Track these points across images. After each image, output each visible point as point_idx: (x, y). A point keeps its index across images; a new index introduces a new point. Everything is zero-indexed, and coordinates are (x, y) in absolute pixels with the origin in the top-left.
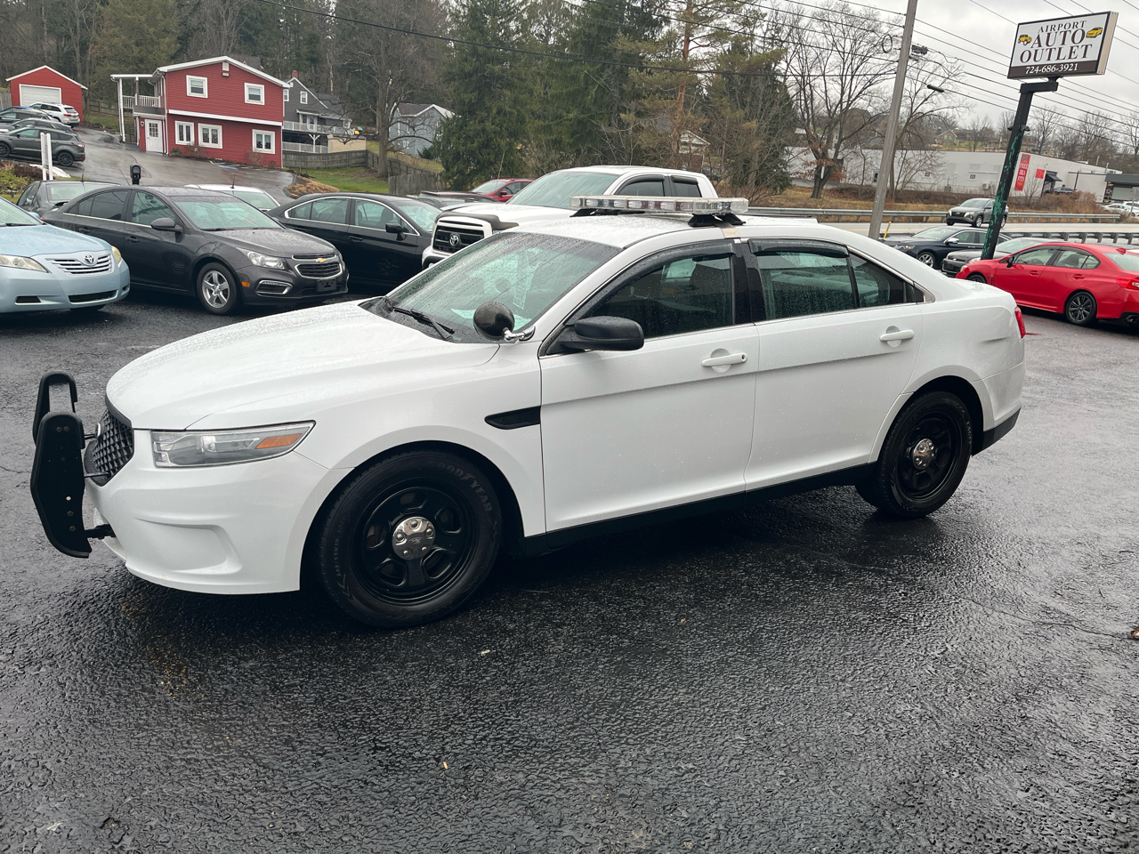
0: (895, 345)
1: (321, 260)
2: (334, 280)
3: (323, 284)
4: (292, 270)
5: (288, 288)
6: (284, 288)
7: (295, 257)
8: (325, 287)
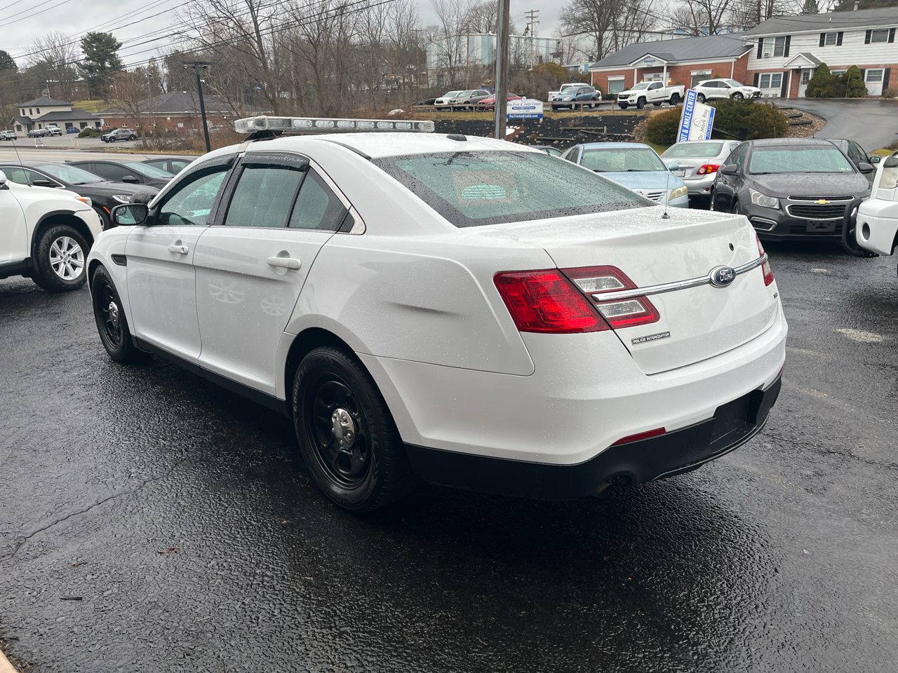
0: (282, 272)
1: (822, 202)
2: (832, 222)
3: (814, 225)
4: (782, 210)
5: (774, 226)
6: (770, 225)
7: (791, 198)
8: (817, 228)
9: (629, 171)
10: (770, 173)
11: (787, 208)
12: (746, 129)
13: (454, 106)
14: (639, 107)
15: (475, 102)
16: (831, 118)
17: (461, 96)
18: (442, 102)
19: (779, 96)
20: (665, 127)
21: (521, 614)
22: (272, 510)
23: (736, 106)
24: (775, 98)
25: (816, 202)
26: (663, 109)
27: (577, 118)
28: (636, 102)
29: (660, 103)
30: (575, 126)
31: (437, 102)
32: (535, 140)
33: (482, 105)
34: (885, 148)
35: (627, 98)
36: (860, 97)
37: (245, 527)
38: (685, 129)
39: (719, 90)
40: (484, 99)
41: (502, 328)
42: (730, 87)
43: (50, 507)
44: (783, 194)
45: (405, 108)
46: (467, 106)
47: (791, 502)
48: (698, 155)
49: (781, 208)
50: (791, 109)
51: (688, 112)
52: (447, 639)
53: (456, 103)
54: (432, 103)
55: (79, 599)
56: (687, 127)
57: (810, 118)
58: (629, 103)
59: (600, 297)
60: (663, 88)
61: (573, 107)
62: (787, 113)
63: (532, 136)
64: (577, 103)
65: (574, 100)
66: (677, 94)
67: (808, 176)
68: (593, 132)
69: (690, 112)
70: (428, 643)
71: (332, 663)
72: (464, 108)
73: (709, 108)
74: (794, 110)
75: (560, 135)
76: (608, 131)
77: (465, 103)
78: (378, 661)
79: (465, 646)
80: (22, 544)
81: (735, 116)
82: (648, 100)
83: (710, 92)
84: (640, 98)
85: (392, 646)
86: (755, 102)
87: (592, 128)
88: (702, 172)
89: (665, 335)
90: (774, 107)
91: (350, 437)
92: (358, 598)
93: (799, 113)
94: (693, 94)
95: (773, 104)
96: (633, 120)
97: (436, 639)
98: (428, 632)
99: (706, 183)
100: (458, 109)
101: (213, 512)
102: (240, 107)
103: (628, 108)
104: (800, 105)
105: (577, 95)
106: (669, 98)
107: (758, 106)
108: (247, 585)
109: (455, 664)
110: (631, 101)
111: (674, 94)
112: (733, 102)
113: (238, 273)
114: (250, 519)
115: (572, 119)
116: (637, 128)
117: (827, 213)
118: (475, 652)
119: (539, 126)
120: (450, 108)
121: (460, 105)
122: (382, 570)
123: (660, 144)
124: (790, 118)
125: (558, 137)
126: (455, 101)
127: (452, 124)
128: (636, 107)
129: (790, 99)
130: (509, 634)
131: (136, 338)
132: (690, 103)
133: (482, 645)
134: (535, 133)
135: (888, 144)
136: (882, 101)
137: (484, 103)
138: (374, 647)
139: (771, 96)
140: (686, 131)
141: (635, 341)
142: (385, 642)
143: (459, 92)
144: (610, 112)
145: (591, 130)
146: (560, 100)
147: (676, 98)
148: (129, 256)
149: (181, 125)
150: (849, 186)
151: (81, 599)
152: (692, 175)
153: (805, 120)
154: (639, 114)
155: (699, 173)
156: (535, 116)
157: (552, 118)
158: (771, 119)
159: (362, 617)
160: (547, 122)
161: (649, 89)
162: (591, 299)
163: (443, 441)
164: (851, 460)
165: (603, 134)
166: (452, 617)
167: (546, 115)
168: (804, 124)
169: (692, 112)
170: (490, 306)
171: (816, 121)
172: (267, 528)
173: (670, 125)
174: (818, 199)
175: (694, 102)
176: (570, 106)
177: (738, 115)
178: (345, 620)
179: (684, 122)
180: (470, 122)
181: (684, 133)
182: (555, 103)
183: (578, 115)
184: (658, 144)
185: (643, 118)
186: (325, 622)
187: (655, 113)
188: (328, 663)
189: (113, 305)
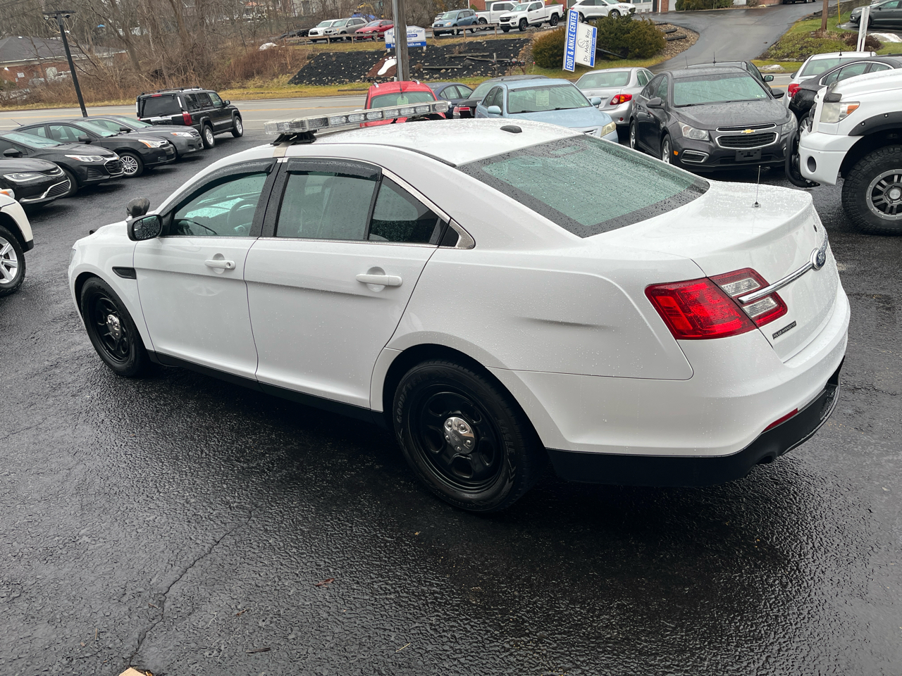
0: (377, 289)
1: (748, 131)
2: (758, 150)
3: (742, 154)
4: (713, 142)
5: (705, 158)
6: (702, 157)
7: (719, 129)
8: (745, 156)
9: (557, 109)
10: (693, 105)
11: (716, 139)
12: (628, 47)
13: (331, 37)
14: (521, 30)
15: (352, 31)
16: (703, 31)
17: (335, 26)
18: (316, 33)
19: (651, 10)
20: (550, 49)
21: (686, 591)
22: (398, 522)
23: (616, 25)
24: (647, 13)
25: (743, 132)
26: (546, 30)
27: (461, 44)
28: (517, 24)
29: (541, 24)
30: (460, 53)
31: (311, 34)
32: (422, 70)
33: (360, 35)
34: (757, 58)
35: (508, 20)
36: (727, 7)
37: (382, 545)
38: (571, 50)
39: (596, 8)
40: (361, 27)
41: (657, 337)
42: (606, 5)
43: (168, 555)
44: (711, 126)
45: (276, 40)
46: (344, 36)
47: (850, 442)
48: (607, 84)
49: (711, 139)
50: (666, 24)
51: (572, 33)
52: (637, 626)
53: (332, 33)
54: (305, 34)
55: (267, 650)
56: (572, 48)
57: (684, 32)
58: (512, 25)
59: (744, 299)
60: (543, 8)
61: (455, 33)
62: (663, 29)
63: (417, 65)
64: (459, 28)
65: (455, 25)
66: (557, 14)
67: (729, 105)
68: (479, 58)
69: (573, 33)
70: (623, 634)
71: (550, 669)
72: (341, 38)
73: (591, 28)
74: (669, 26)
75: (446, 63)
76: (497, 57)
77: (342, 33)
78: (589, 659)
79: (656, 631)
80: (164, 602)
81: (615, 35)
82: (529, 22)
83: (589, 11)
84: (521, 20)
85: (593, 642)
86: (633, 19)
87: (478, 54)
88: (615, 102)
89: (793, 325)
90: (651, 24)
91: (470, 444)
92: (534, 600)
93: (673, 27)
94: (574, 15)
95: (650, 20)
96: (517, 43)
97: (628, 629)
98: (617, 623)
99: (620, 113)
100: (334, 40)
101: (342, 534)
102: (89, 50)
103: (510, 31)
104: (674, 19)
105: (458, 19)
106: (549, 19)
107: (636, 23)
108: (424, 605)
109: (658, 650)
110: (513, 23)
111: (553, 14)
112: (612, 20)
113: (312, 290)
114: (382, 536)
115: (456, 45)
116: (522, 52)
117: (752, 142)
118: (668, 635)
119: (423, 55)
120: (326, 39)
121: (336, 36)
122: (538, 569)
123: (547, 67)
124: (667, 33)
125: (444, 65)
126: (330, 32)
127: (331, 57)
128: (518, 30)
129: (662, 13)
130: (687, 613)
131: (155, 353)
132: (573, 24)
133: (670, 627)
134: (420, 63)
135: (758, 54)
136: (747, 10)
137: (361, 33)
138: (578, 646)
139: (643, 11)
140: (572, 53)
141: (775, 335)
142: (584, 639)
143: (333, 21)
144: (493, 36)
145: (477, 56)
146: (442, 25)
147: (556, 18)
148: (140, 269)
149: (21, 75)
150: (770, 114)
151: (269, 649)
152: (606, 105)
153: (680, 35)
154: (523, 36)
155: (612, 104)
156: (417, 44)
157: (436, 45)
158: (650, 36)
159: (548, 619)
160: (431, 50)
161: (529, 10)
162: (738, 302)
163: (593, 445)
164: (878, 394)
165: (493, 61)
166: (628, 604)
167: (429, 42)
168: (679, 39)
169: (575, 33)
170: (644, 318)
171: (690, 35)
172: (405, 543)
173: (555, 47)
174: (744, 129)
175: (576, 23)
176: (452, 32)
177: (619, 34)
178: (536, 625)
179: (569, 44)
180: (350, 54)
181: (570, 55)
182: (437, 29)
183: (462, 41)
184: (545, 68)
185: (527, 41)
186: (519, 630)
187: (538, 35)
188: (546, 670)
189: (113, 319)
